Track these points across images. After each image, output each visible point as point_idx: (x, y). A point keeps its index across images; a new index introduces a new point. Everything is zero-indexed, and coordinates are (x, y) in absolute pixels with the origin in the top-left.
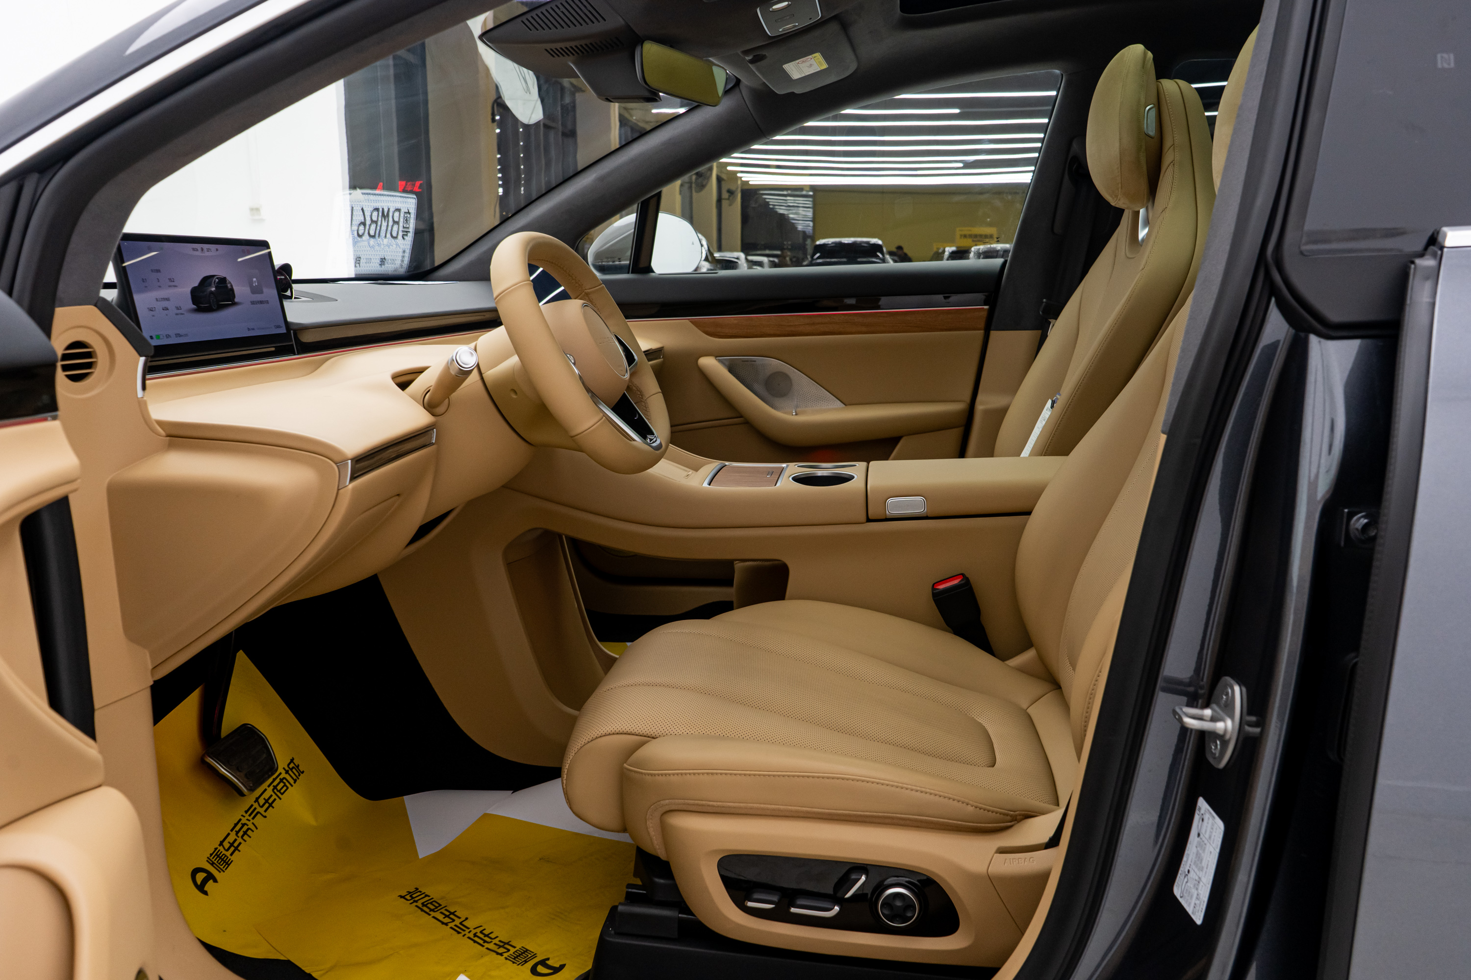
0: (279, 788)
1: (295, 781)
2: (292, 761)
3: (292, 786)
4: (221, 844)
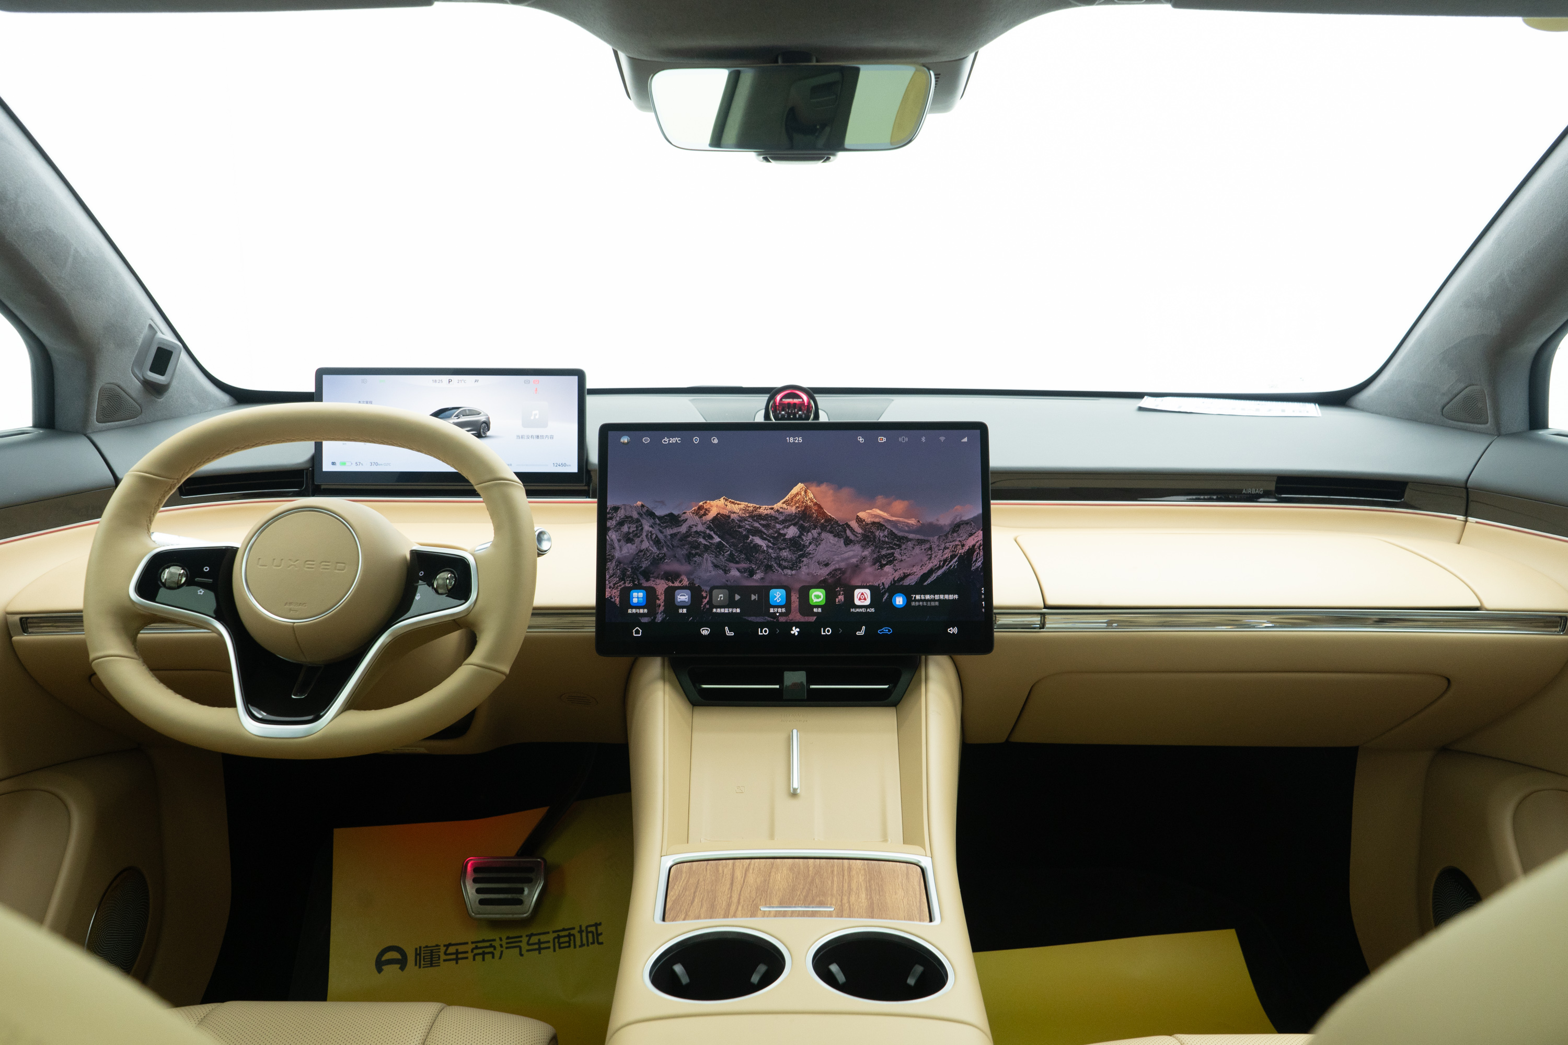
0: (562, 940)
1: (582, 945)
2: (596, 925)
3: (575, 947)
4: (447, 946)
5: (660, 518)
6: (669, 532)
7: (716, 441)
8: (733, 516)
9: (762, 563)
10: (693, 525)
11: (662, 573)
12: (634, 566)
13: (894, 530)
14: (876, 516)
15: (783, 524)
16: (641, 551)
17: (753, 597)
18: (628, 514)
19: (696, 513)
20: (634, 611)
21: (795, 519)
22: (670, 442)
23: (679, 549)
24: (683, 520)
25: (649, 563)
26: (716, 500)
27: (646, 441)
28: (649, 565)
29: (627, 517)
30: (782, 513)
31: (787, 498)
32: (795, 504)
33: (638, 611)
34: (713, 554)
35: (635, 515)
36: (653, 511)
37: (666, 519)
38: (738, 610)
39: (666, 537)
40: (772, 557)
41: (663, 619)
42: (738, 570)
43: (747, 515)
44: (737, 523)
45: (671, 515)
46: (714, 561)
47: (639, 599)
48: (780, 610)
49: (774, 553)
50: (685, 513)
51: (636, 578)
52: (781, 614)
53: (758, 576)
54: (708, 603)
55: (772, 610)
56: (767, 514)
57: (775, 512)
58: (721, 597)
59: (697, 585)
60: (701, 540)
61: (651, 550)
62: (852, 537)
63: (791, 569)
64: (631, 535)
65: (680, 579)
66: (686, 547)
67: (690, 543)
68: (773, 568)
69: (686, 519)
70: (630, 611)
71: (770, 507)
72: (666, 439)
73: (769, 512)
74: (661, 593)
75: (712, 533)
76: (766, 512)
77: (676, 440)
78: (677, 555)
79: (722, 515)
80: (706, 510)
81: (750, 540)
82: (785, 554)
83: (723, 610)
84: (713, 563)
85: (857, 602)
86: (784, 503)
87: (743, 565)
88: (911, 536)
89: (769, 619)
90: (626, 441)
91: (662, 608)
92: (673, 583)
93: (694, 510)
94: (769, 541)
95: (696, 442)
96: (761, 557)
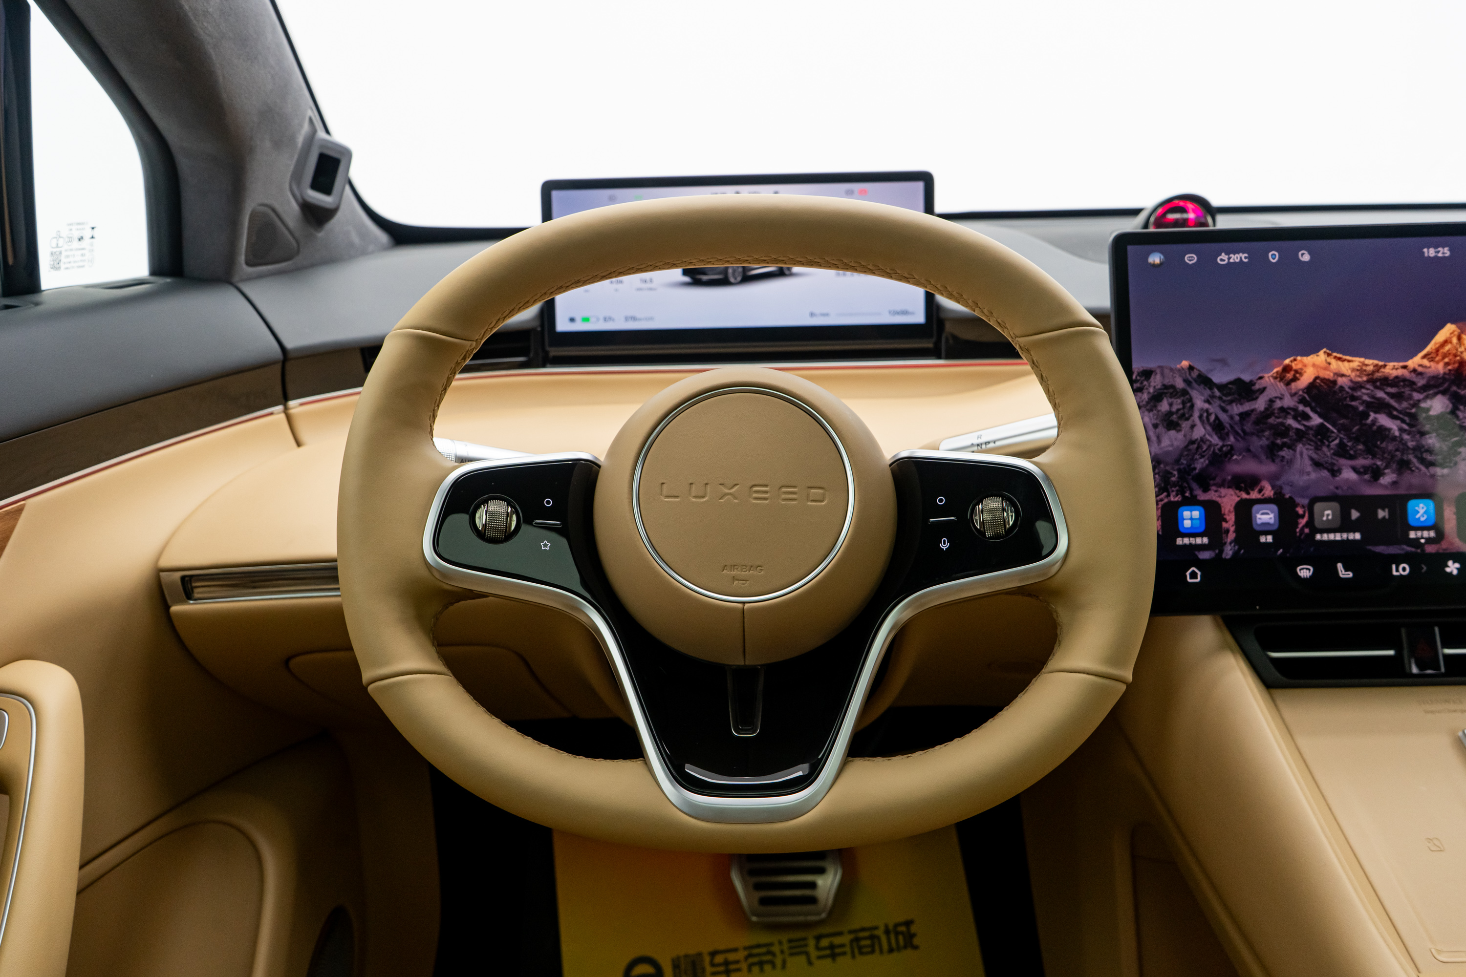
0: (863, 943)
1: (891, 950)
2: (908, 923)
3: (881, 952)
4: (713, 954)
5: (1221, 387)
6: (1237, 409)
7: (1306, 257)
8: (1341, 381)
9: (1393, 456)
10: (1276, 398)
11: (1229, 478)
12: (1182, 467)
15: (1425, 391)
16: (1192, 442)
17: (1382, 514)
18: (1166, 382)
19: (1281, 377)
20: (1186, 541)
21: (1443, 383)
22: (1231, 260)
23: (1255, 438)
24: (1259, 390)
25: (1207, 462)
26: (1312, 356)
27: (1190, 260)
28: (1207, 466)
29: (1165, 387)
30: (1421, 374)
31: (1428, 349)
32: (1443, 358)
33: (1192, 540)
34: (1310, 445)
35: (1180, 384)
36: (1210, 376)
37: (1230, 389)
38: (1358, 536)
39: (1231, 417)
40: (1408, 448)
41: (1236, 554)
42: (1355, 469)
43: (1365, 378)
44: (1348, 393)
45: (1238, 382)
46: (1315, 456)
47: (1194, 521)
48: (1426, 534)
49: (1412, 441)
50: (1261, 378)
51: (1186, 487)
52: (1429, 541)
53: (1388, 478)
54: (1307, 525)
55: (1412, 535)
56: (1397, 377)
57: (1411, 372)
58: (1328, 515)
59: (1287, 496)
60: (1290, 422)
61: (1208, 440)
63: (1442, 466)
64: (1175, 416)
65: (1259, 488)
66: (1267, 433)
67: (1272, 427)
68: (1411, 466)
69: (1264, 389)
70: (1179, 541)
71: (1401, 364)
72: (1224, 256)
73: (1400, 372)
74: (1229, 511)
75: (1308, 410)
76: (1395, 373)
77: (1241, 258)
78: (1252, 448)
79: (1324, 380)
80: (1296, 372)
81: (1372, 421)
82: (1430, 441)
83: (1332, 537)
84: (1312, 459)
86: (1424, 357)
87: (1361, 462)
89: (1409, 549)
90: (1157, 261)
91: (1232, 536)
92: (1248, 493)
93: (1277, 372)
94: (1403, 421)
95: (1274, 259)
96: (1391, 447)
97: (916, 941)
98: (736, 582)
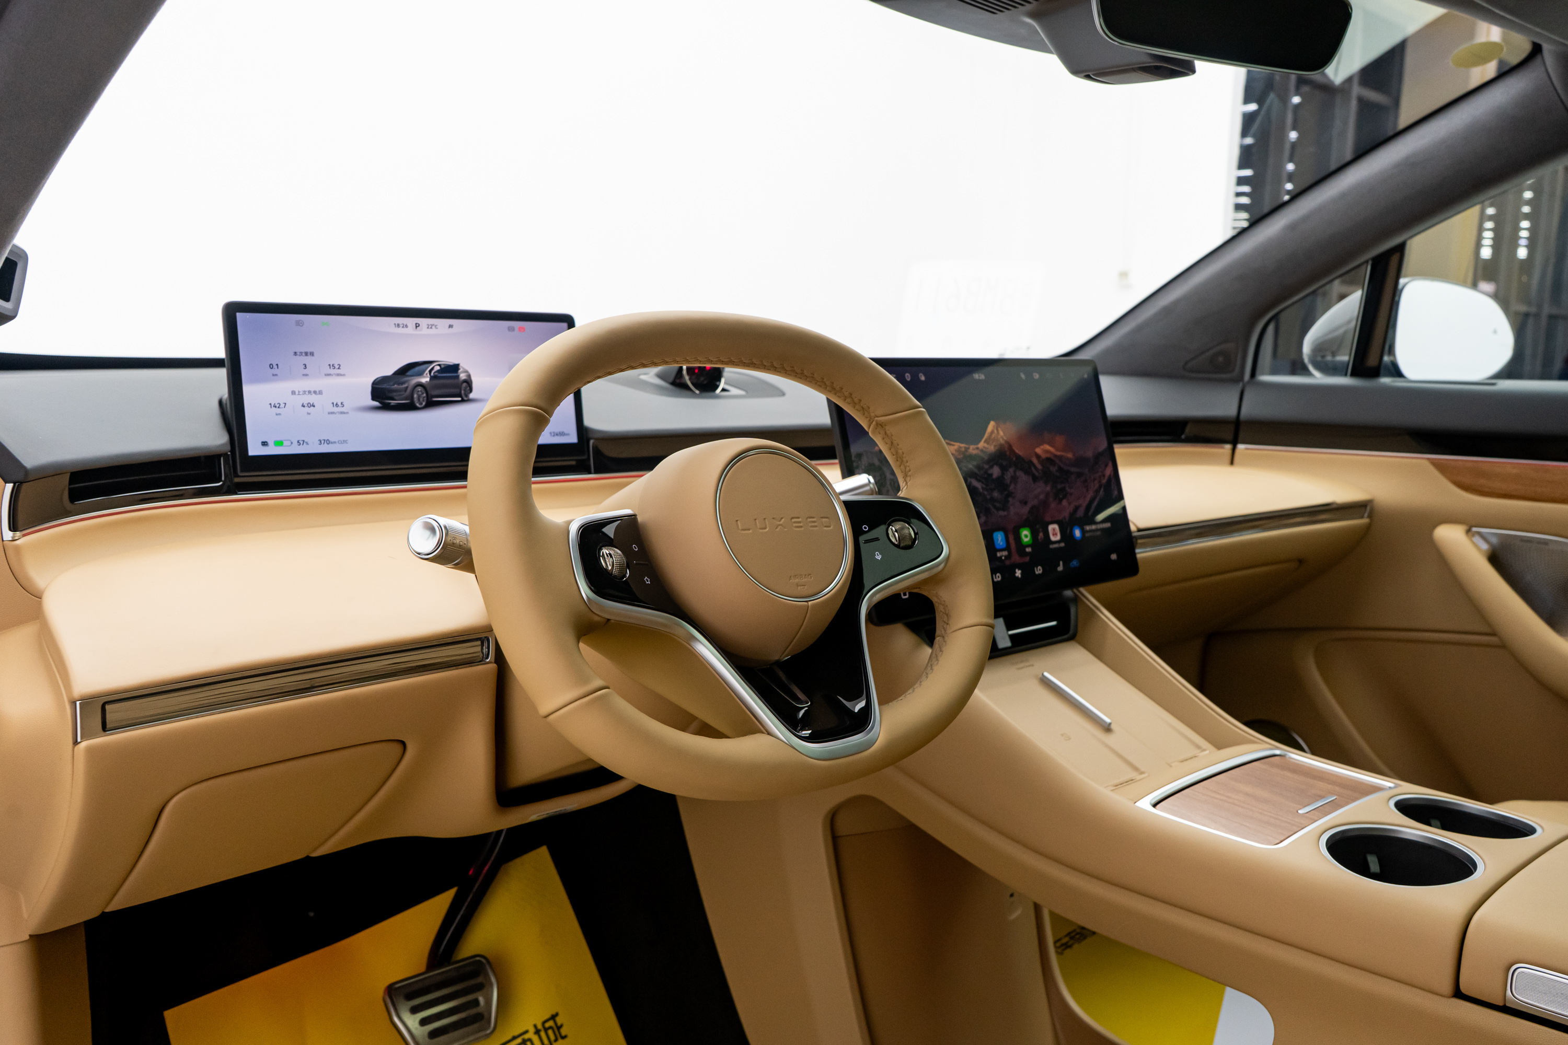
2: (553, 1017)
7: (922, 378)
9: (982, 506)
13: (1062, 466)
14: (1047, 452)
15: (989, 464)
18: (869, 461)
21: (995, 458)
30: (985, 452)
31: (985, 436)
32: (993, 442)
35: (877, 462)
40: (988, 499)
43: (962, 456)
48: (1004, 553)
49: (989, 495)
52: (1007, 557)
53: (982, 520)
55: (999, 555)
56: (975, 455)
57: (980, 452)
62: (1036, 474)
63: (1004, 510)
68: (991, 511)
71: (976, 447)
73: (976, 452)
76: (974, 452)
82: (996, 494)
85: (1053, 538)
86: (984, 442)
88: (1073, 469)
89: (999, 564)
94: (983, 483)
96: (980, 499)
97: (564, 1031)
98: (799, 588)
